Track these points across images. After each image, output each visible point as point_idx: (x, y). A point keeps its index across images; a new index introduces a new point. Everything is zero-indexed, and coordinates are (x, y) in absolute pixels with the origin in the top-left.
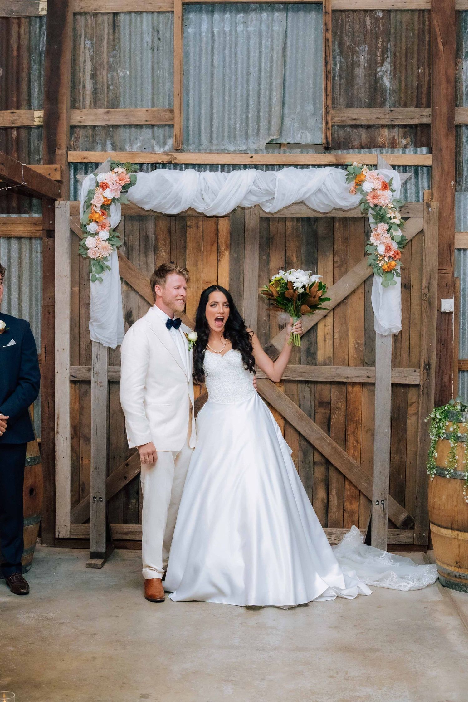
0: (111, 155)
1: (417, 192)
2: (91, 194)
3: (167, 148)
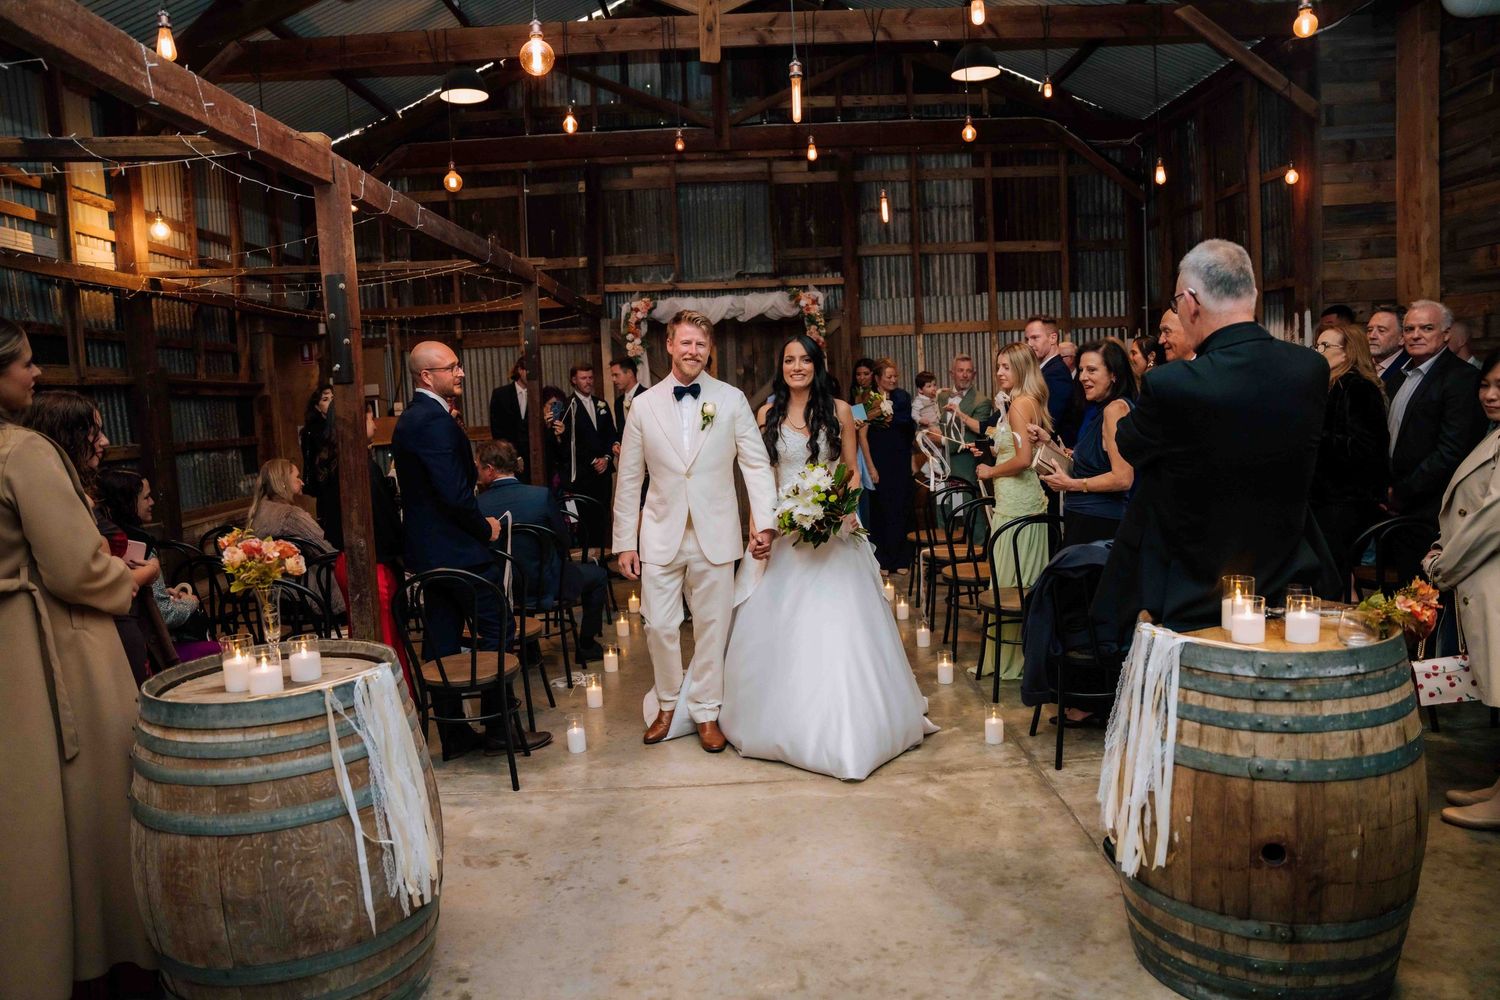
0: (633, 286)
1: (836, 301)
2: (628, 316)
3: (670, 279)
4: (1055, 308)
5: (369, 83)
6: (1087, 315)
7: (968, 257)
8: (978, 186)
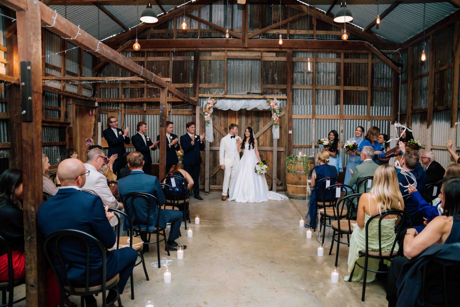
0: (209, 95)
1: (283, 105)
2: (206, 105)
3: (223, 93)
4: (364, 112)
5: (106, 7)
6: (376, 115)
7: (333, 91)
8: (338, 65)
